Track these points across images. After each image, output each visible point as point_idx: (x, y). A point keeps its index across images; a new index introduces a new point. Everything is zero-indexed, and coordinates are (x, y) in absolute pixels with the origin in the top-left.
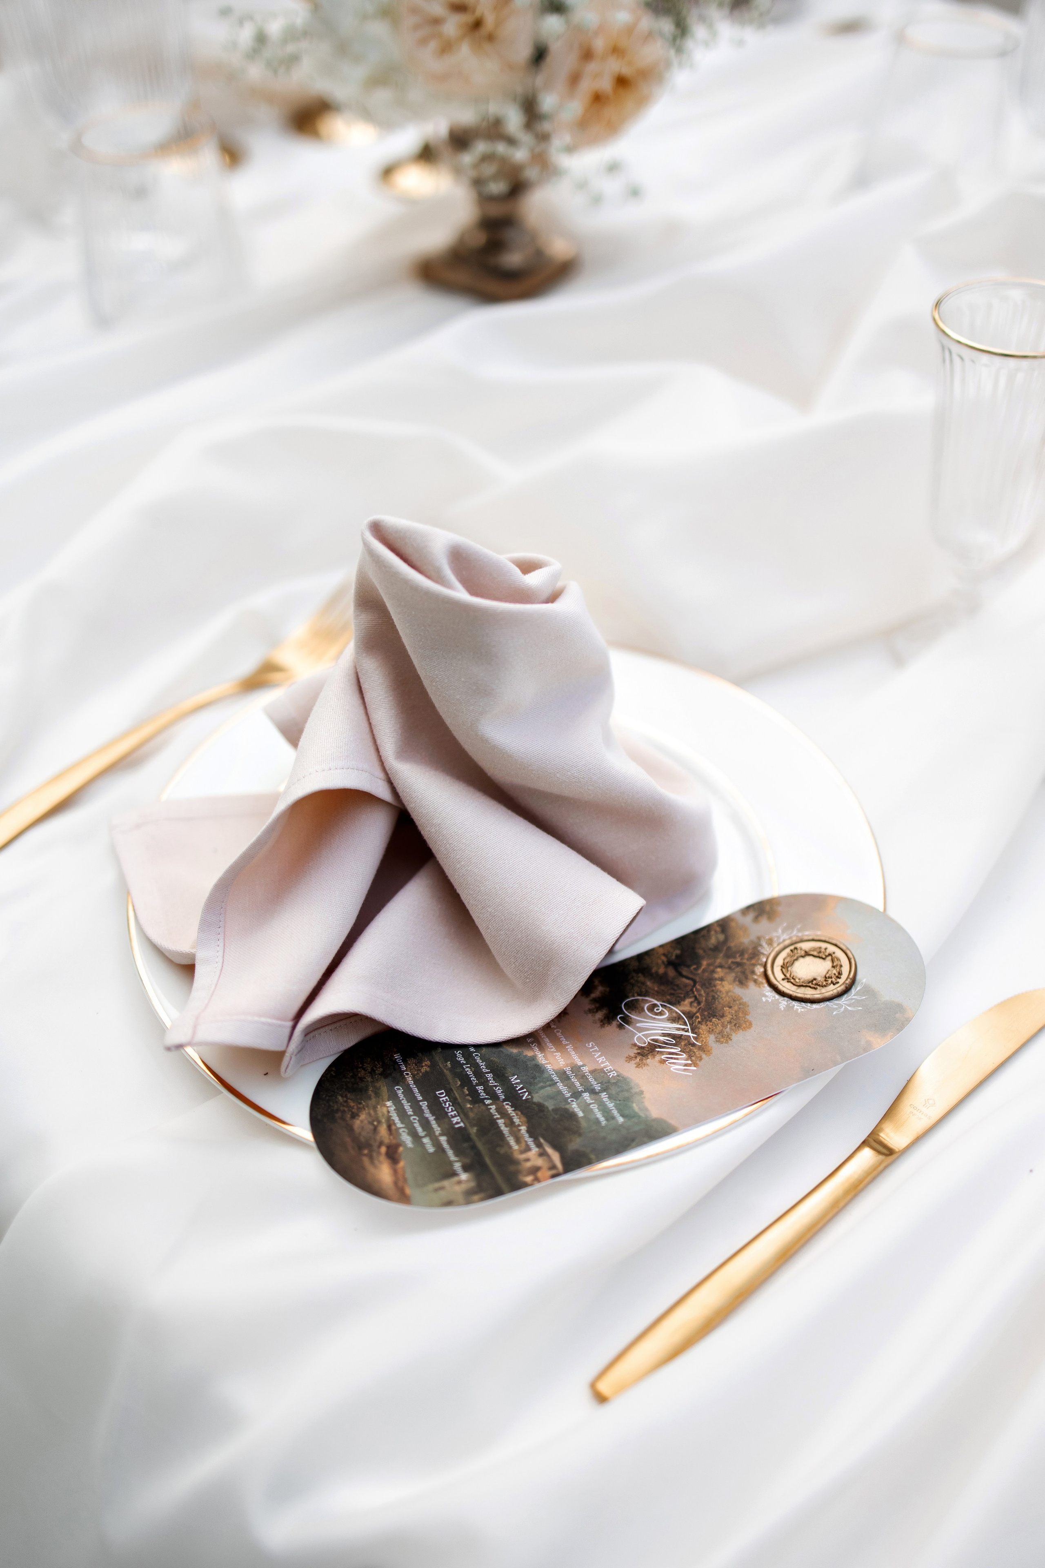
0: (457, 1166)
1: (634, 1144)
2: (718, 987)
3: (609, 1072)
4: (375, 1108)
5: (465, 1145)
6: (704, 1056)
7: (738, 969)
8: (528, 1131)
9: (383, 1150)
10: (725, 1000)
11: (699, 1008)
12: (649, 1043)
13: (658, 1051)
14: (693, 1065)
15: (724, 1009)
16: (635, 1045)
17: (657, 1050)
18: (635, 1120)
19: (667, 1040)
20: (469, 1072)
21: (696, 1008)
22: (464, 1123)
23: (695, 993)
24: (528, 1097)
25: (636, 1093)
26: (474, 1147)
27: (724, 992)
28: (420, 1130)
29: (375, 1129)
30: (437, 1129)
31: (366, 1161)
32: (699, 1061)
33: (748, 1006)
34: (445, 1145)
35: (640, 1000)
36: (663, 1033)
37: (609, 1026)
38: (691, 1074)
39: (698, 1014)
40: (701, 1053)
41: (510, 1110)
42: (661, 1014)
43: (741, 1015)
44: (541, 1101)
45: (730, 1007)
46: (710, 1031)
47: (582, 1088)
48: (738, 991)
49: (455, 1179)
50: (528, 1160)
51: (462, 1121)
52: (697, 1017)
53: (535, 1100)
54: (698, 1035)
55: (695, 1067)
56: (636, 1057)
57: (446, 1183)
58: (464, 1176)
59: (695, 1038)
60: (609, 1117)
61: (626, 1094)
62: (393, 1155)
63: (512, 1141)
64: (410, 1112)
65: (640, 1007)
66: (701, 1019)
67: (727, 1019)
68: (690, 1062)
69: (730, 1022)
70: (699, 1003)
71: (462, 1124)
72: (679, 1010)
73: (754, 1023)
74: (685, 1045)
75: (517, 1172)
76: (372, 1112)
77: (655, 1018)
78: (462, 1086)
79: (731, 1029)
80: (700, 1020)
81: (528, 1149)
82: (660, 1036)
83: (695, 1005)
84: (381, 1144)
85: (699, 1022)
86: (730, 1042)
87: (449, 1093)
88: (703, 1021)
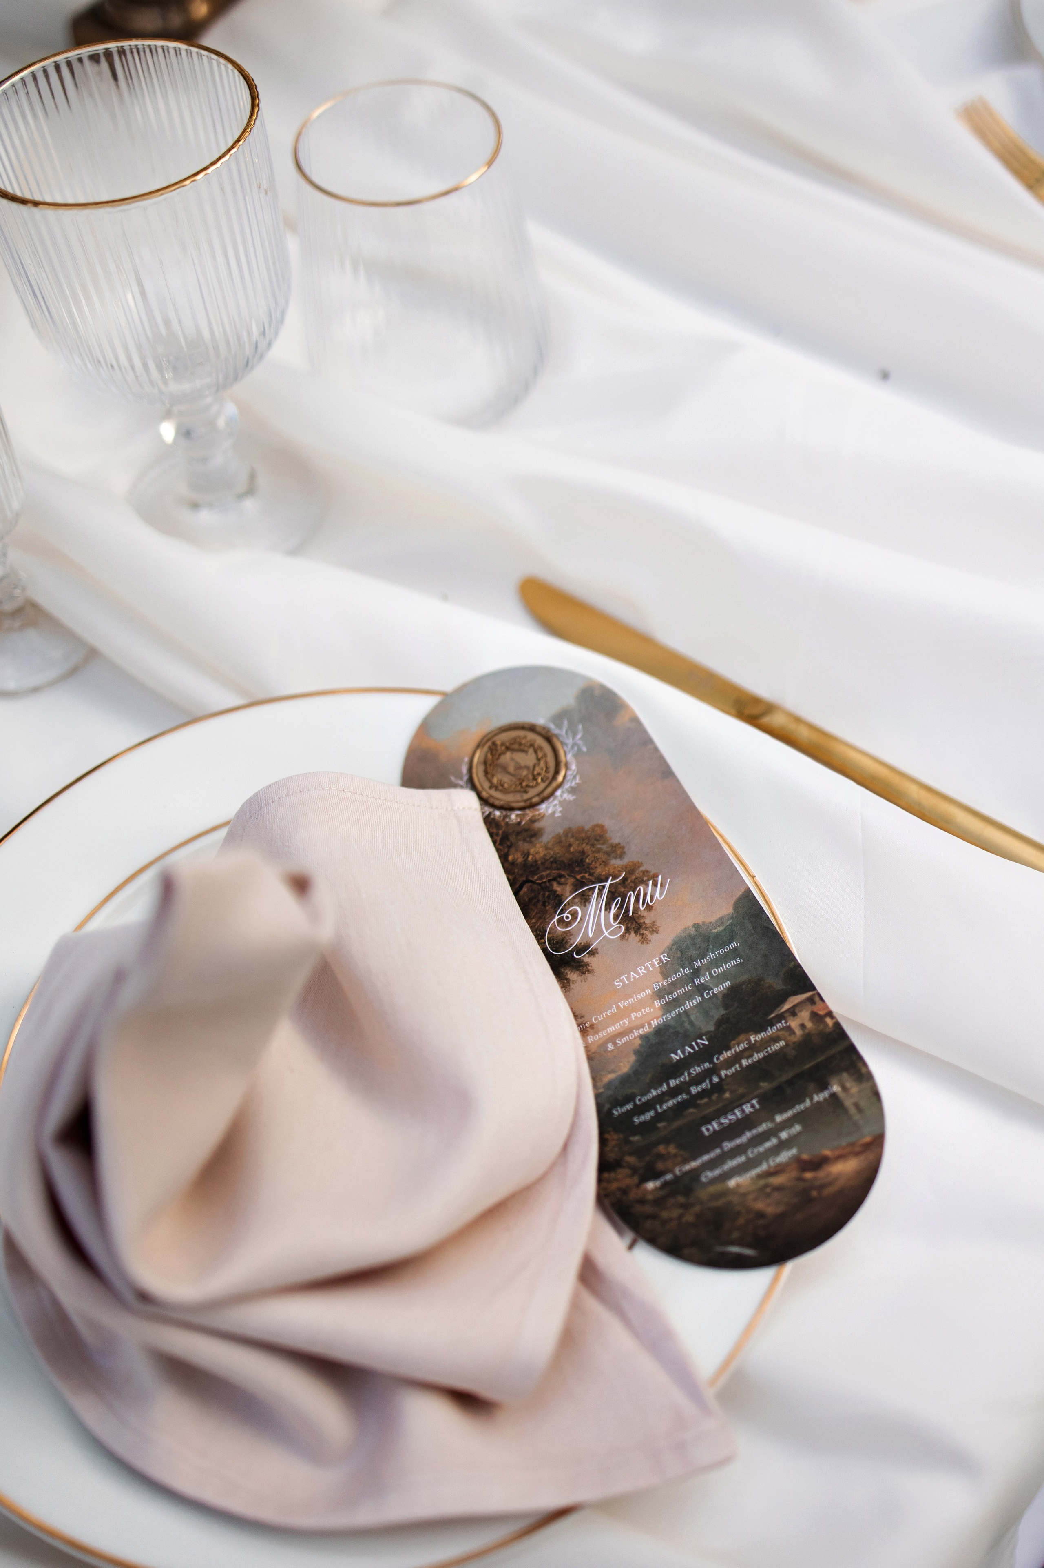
0: (819, 1097)
1: (771, 927)
2: (538, 857)
3: (662, 962)
4: (744, 1195)
5: (788, 1091)
6: (643, 868)
7: (512, 838)
8: (758, 1032)
9: (808, 1175)
10: (557, 851)
11: (569, 875)
12: (619, 923)
13: (633, 913)
14: (655, 879)
15: (573, 852)
16: (623, 937)
17: (631, 914)
18: (737, 929)
19: (616, 905)
20: (671, 1103)
21: (568, 879)
22: (753, 1099)
23: (544, 880)
24: (705, 1039)
25: (696, 931)
26: (790, 1082)
27: (546, 852)
28: (768, 1145)
29: (778, 1188)
30: (763, 1127)
31: (827, 1192)
32: (650, 872)
33: (570, 828)
34: (789, 1113)
35: (551, 936)
36: (606, 910)
37: (590, 965)
38: (669, 880)
39: (579, 877)
40: (637, 871)
41: (727, 1054)
42: (574, 915)
43: (583, 835)
44: (712, 1023)
45: (570, 845)
46: (605, 864)
47: (687, 986)
48: (546, 838)
49: (842, 1095)
50: (803, 1026)
51: (748, 1102)
52: (582, 877)
53: (711, 1028)
54: (610, 875)
55: (658, 877)
56: (643, 934)
57: (848, 1103)
58: (836, 1088)
59: (614, 878)
60: (734, 953)
61: (698, 940)
62: (818, 1163)
63: (777, 1046)
64: (742, 1159)
65: (561, 935)
66: (586, 872)
67: (587, 848)
68: (651, 882)
69: (593, 845)
70: (561, 876)
71: (754, 1102)
72: (570, 896)
73: (595, 822)
74: (625, 887)
75: (822, 1034)
76: (751, 1197)
77: (581, 919)
78: (696, 1106)
79: (603, 844)
80: (587, 875)
81: (789, 1029)
82: (610, 912)
83: (563, 880)
84: (800, 1179)
85: (590, 875)
86: (622, 845)
87: (708, 1120)
88: (589, 872)
